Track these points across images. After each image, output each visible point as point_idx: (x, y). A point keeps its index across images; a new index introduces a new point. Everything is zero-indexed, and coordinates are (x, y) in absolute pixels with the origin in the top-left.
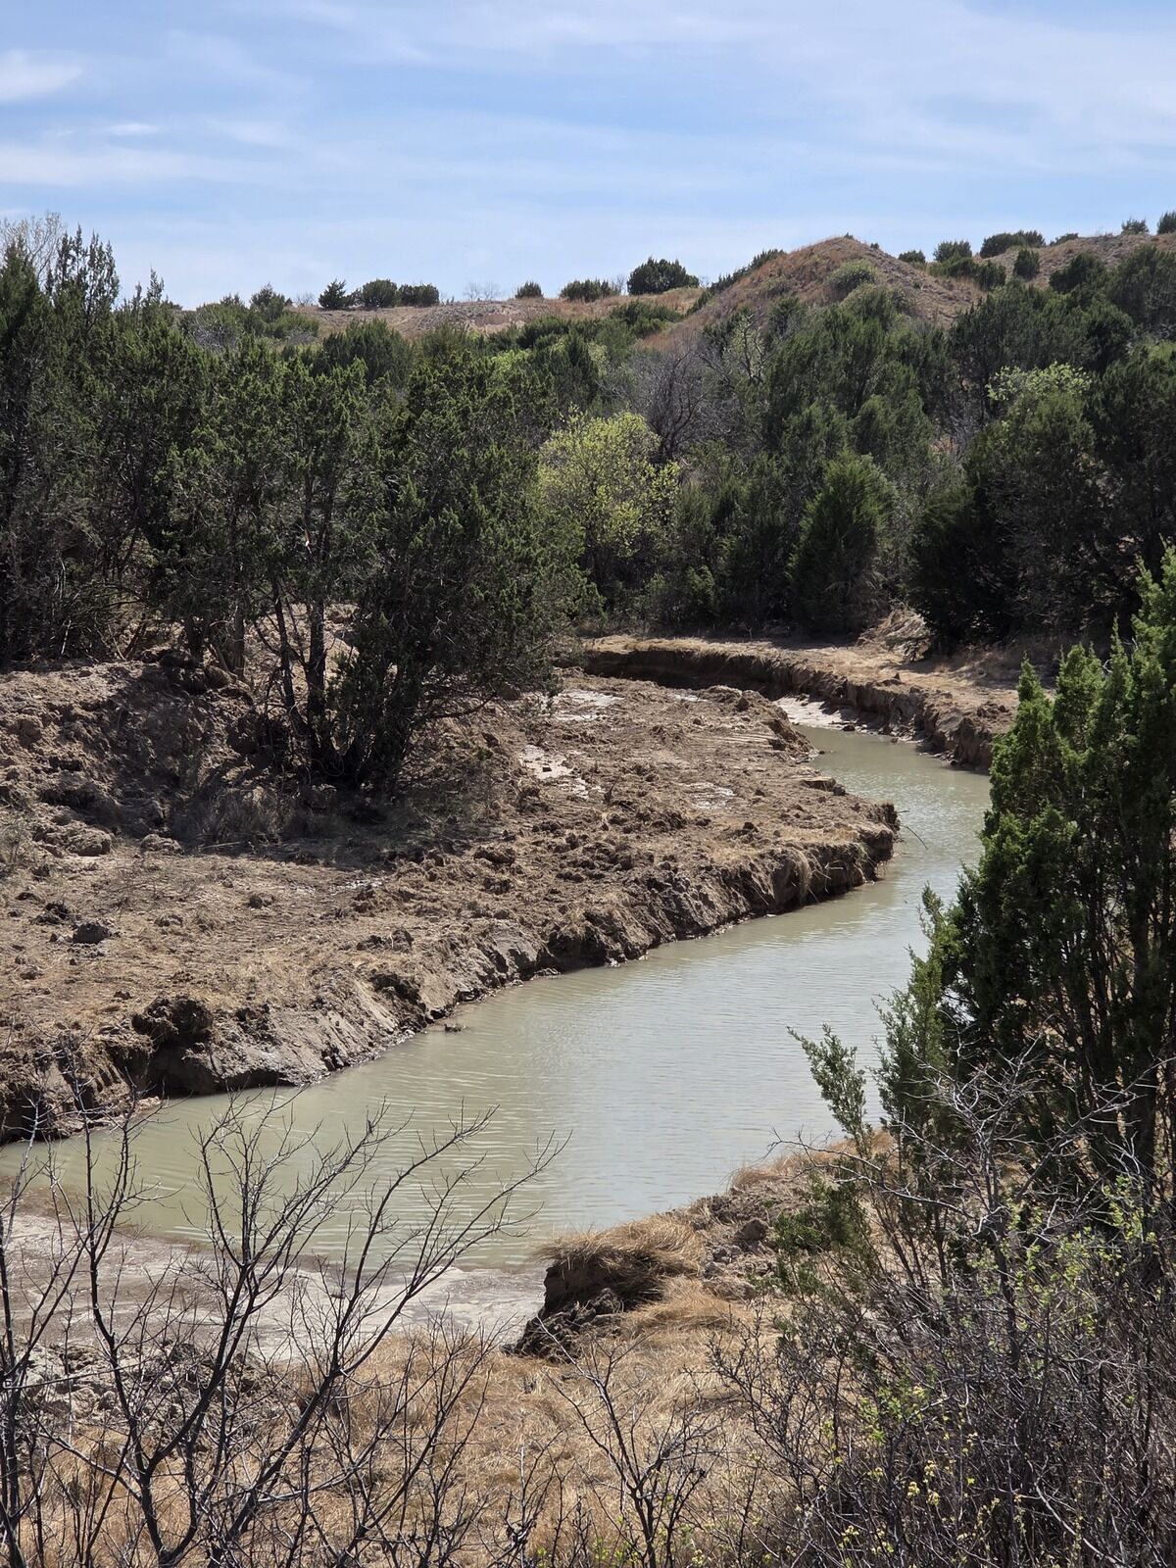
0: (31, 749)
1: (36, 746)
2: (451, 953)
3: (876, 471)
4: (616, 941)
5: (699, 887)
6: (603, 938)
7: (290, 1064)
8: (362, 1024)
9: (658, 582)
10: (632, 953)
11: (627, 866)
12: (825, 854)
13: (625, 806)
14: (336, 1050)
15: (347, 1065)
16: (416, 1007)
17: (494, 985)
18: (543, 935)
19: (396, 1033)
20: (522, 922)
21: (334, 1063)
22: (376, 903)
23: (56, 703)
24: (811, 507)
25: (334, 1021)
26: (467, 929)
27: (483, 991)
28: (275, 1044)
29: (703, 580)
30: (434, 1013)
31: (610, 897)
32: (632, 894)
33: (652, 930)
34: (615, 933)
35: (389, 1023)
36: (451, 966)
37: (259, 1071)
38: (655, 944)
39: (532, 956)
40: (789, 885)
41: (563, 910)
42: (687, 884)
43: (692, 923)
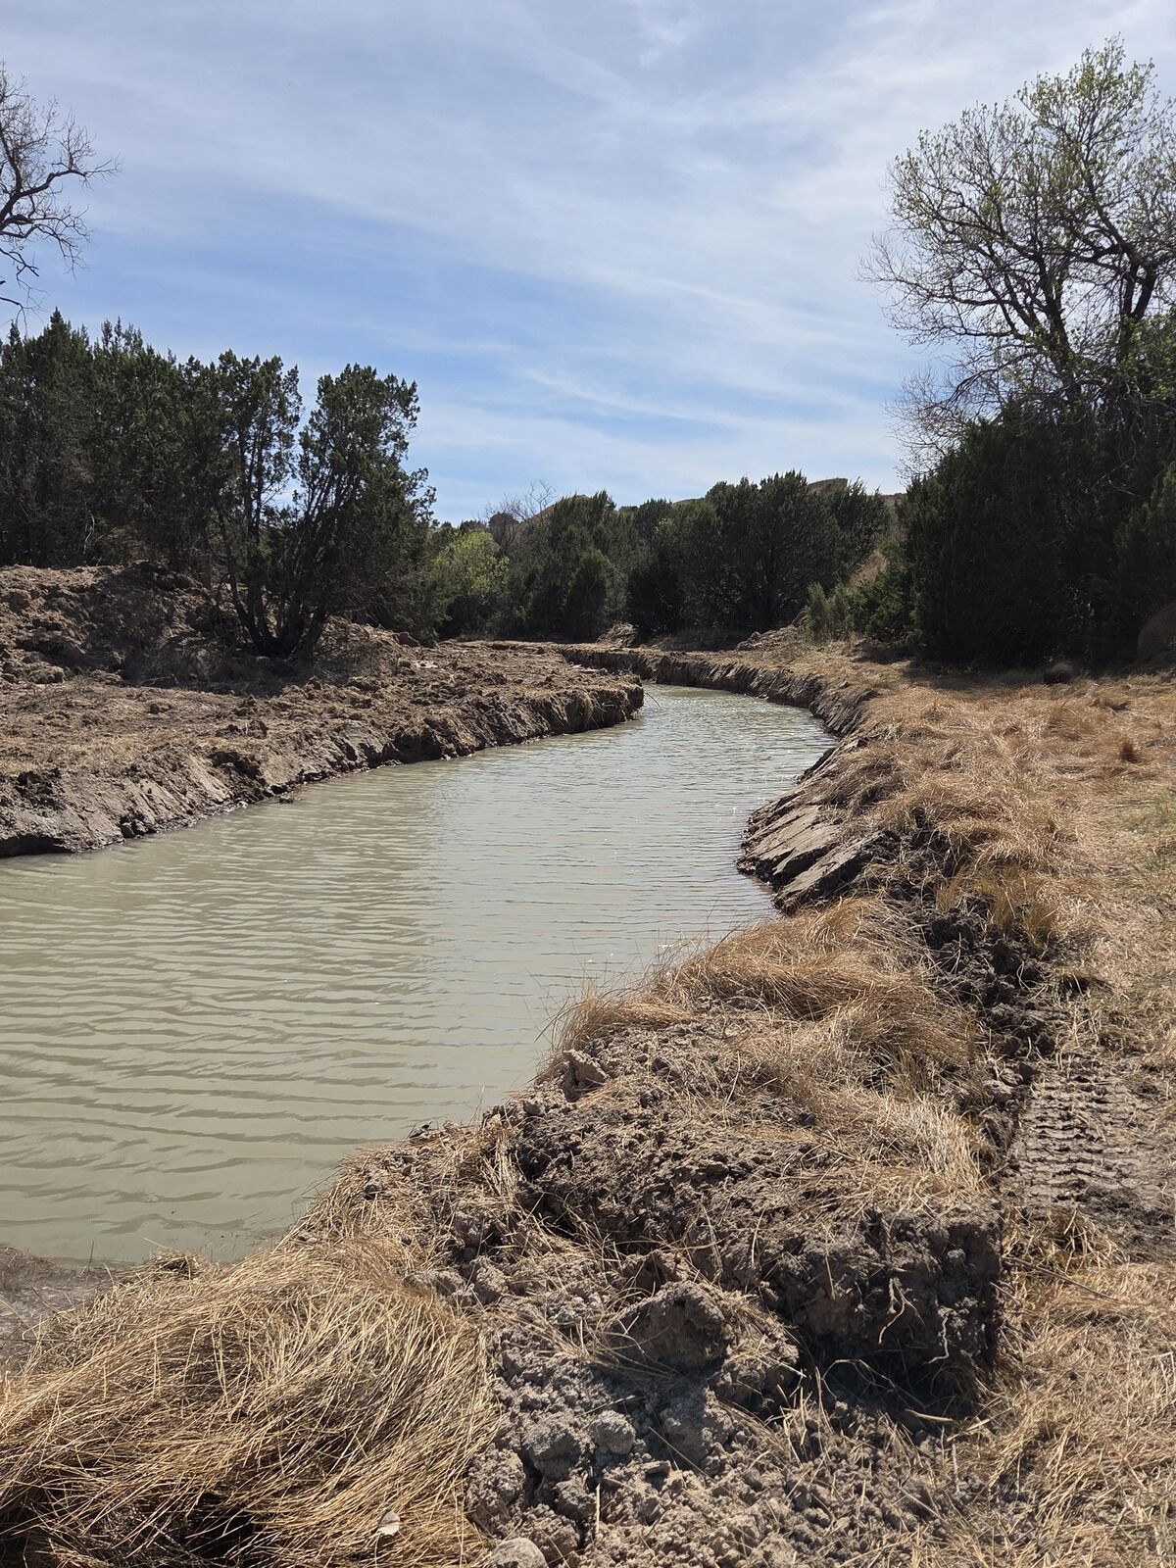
0: (19, 613)
1: (24, 612)
2: (305, 743)
3: (603, 558)
4: (450, 742)
5: (514, 710)
6: (439, 738)
7: (70, 829)
8: (185, 793)
9: (498, 615)
10: (462, 752)
11: (462, 694)
12: (603, 696)
13: (466, 670)
14: (141, 817)
15: (151, 831)
16: (255, 782)
17: (343, 770)
18: (390, 735)
19: (226, 803)
20: (373, 723)
21: (131, 829)
22: (255, 710)
23: (46, 585)
24: (573, 575)
25: (146, 788)
26: (323, 726)
27: (331, 774)
28: (56, 809)
29: (521, 613)
30: (274, 788)
31: (447, 712)
32: (463, 710)
33: (478, 737)
34: (450, 736)
35: (221, 794)
36: (303, 753)
37: (30, 836)
38: (481, 748)
39: (379, 749)
40: (578, 714)
41: (408, 718)
42: (506, 707)
43: (509, 734)
